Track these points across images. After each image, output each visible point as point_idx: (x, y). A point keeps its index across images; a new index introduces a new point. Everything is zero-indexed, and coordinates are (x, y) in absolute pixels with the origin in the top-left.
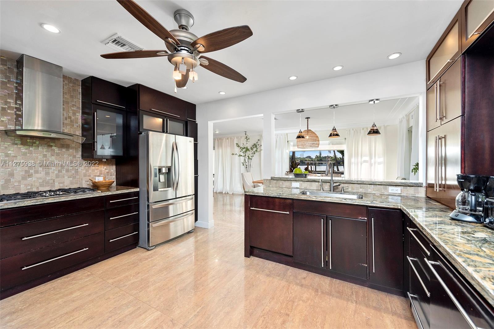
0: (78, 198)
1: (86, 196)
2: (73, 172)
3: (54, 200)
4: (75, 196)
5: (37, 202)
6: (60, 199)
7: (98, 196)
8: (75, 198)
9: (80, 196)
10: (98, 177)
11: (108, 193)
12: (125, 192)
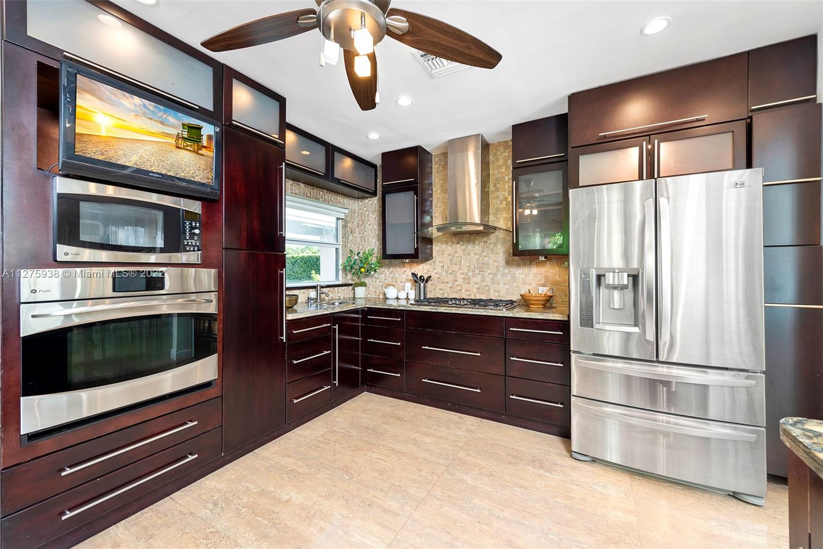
0: (469, 313)
1: (478, 311)
2: (509, 277)
3: (447, 310)
4: (466, 309)
5: (432, 309)
6: (451, 310)
7: (492, 314)
8: (466, 313)
9: (471, 310)
10: (542, 286)
11: (507, 314)
12: (537, 317)
